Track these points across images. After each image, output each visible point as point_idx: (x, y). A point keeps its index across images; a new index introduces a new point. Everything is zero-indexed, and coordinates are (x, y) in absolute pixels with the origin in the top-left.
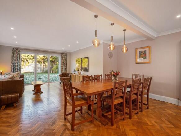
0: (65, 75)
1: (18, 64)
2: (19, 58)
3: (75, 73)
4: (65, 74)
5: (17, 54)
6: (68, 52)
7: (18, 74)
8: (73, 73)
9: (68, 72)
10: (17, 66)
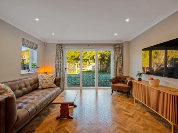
0: (120, 80)
1: (61, 63)
2: (62, 56)
3: (140, 80)
4: (120, 78)
5: (60, 51)
6: (124, 41)
7: (52, 76)
8: (136, 78)
9: (124, 75)
10: (60, 65)
